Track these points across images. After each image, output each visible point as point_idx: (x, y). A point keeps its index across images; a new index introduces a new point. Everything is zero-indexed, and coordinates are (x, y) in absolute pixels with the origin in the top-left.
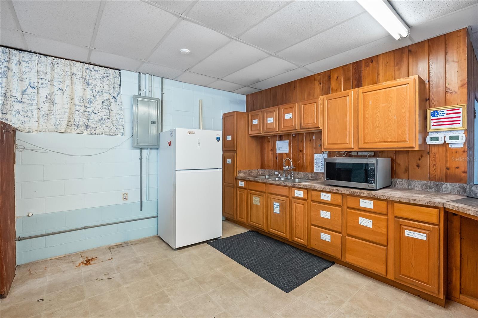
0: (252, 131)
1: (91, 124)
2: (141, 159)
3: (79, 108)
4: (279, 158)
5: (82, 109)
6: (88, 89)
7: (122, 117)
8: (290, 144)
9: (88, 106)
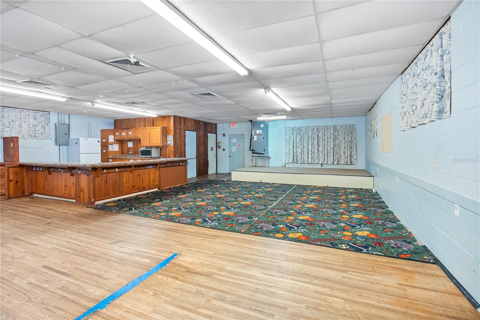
0: (116, 137)
1: (37, 135)
2: (59, 150)
3: (32, 129)
4: (129, 149)
5: (33, 129)
6: (35, 121)
7: (51, 132)
8: (133, 143)
9: (35, 128)
